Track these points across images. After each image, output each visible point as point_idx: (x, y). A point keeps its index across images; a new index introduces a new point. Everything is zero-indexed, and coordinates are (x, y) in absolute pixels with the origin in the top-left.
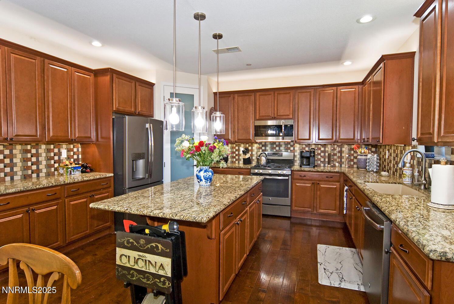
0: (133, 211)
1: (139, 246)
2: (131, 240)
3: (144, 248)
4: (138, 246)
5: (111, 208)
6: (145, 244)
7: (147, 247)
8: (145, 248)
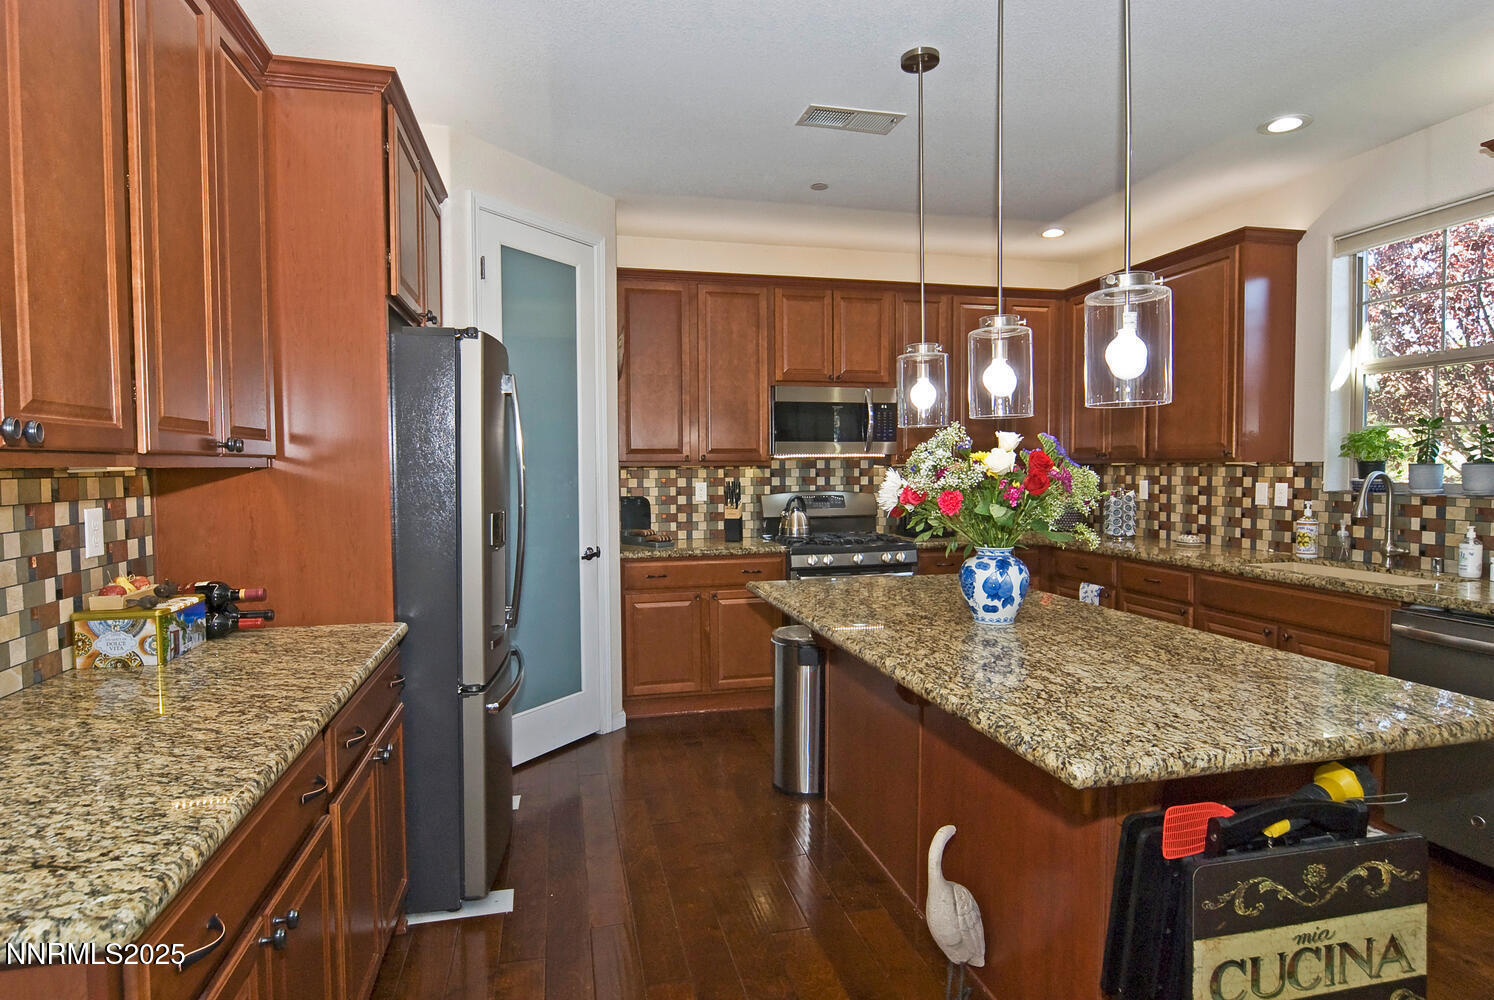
0: (1306, 753)
1: (1303, 898)
2: (1266, 885)
3: (1322, 896)
4: (1297, 900)
5: (1201, 764)
6: (1325, 882)
7: (1333, 891)
8: (1328, 897)
